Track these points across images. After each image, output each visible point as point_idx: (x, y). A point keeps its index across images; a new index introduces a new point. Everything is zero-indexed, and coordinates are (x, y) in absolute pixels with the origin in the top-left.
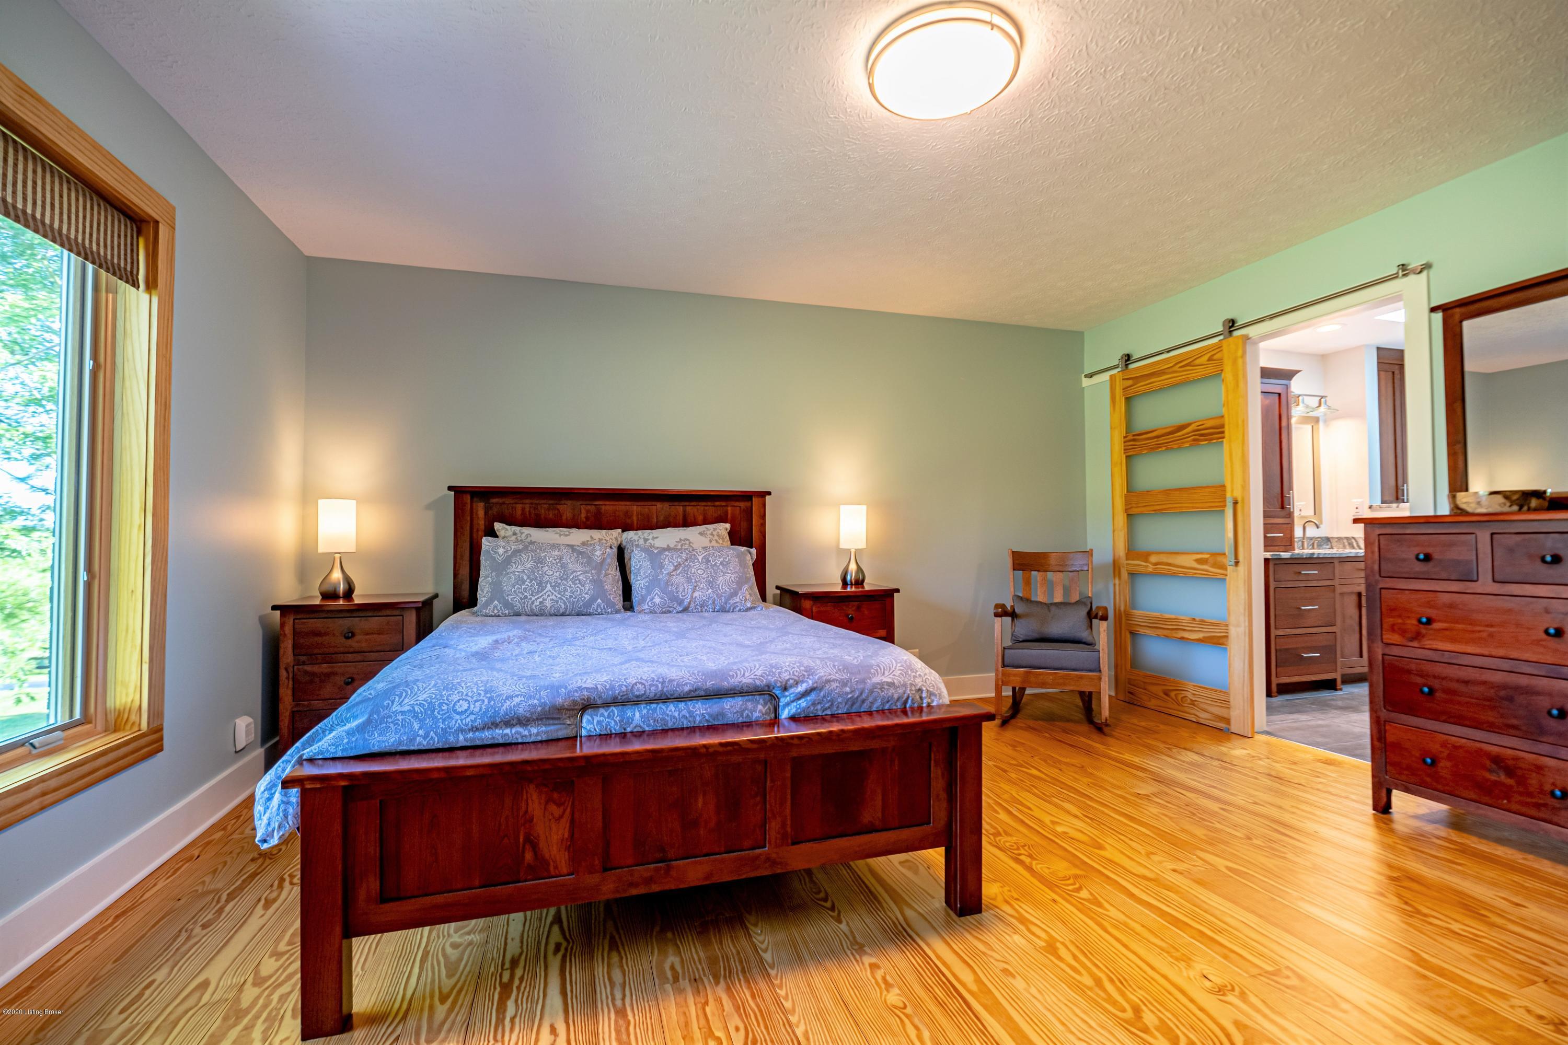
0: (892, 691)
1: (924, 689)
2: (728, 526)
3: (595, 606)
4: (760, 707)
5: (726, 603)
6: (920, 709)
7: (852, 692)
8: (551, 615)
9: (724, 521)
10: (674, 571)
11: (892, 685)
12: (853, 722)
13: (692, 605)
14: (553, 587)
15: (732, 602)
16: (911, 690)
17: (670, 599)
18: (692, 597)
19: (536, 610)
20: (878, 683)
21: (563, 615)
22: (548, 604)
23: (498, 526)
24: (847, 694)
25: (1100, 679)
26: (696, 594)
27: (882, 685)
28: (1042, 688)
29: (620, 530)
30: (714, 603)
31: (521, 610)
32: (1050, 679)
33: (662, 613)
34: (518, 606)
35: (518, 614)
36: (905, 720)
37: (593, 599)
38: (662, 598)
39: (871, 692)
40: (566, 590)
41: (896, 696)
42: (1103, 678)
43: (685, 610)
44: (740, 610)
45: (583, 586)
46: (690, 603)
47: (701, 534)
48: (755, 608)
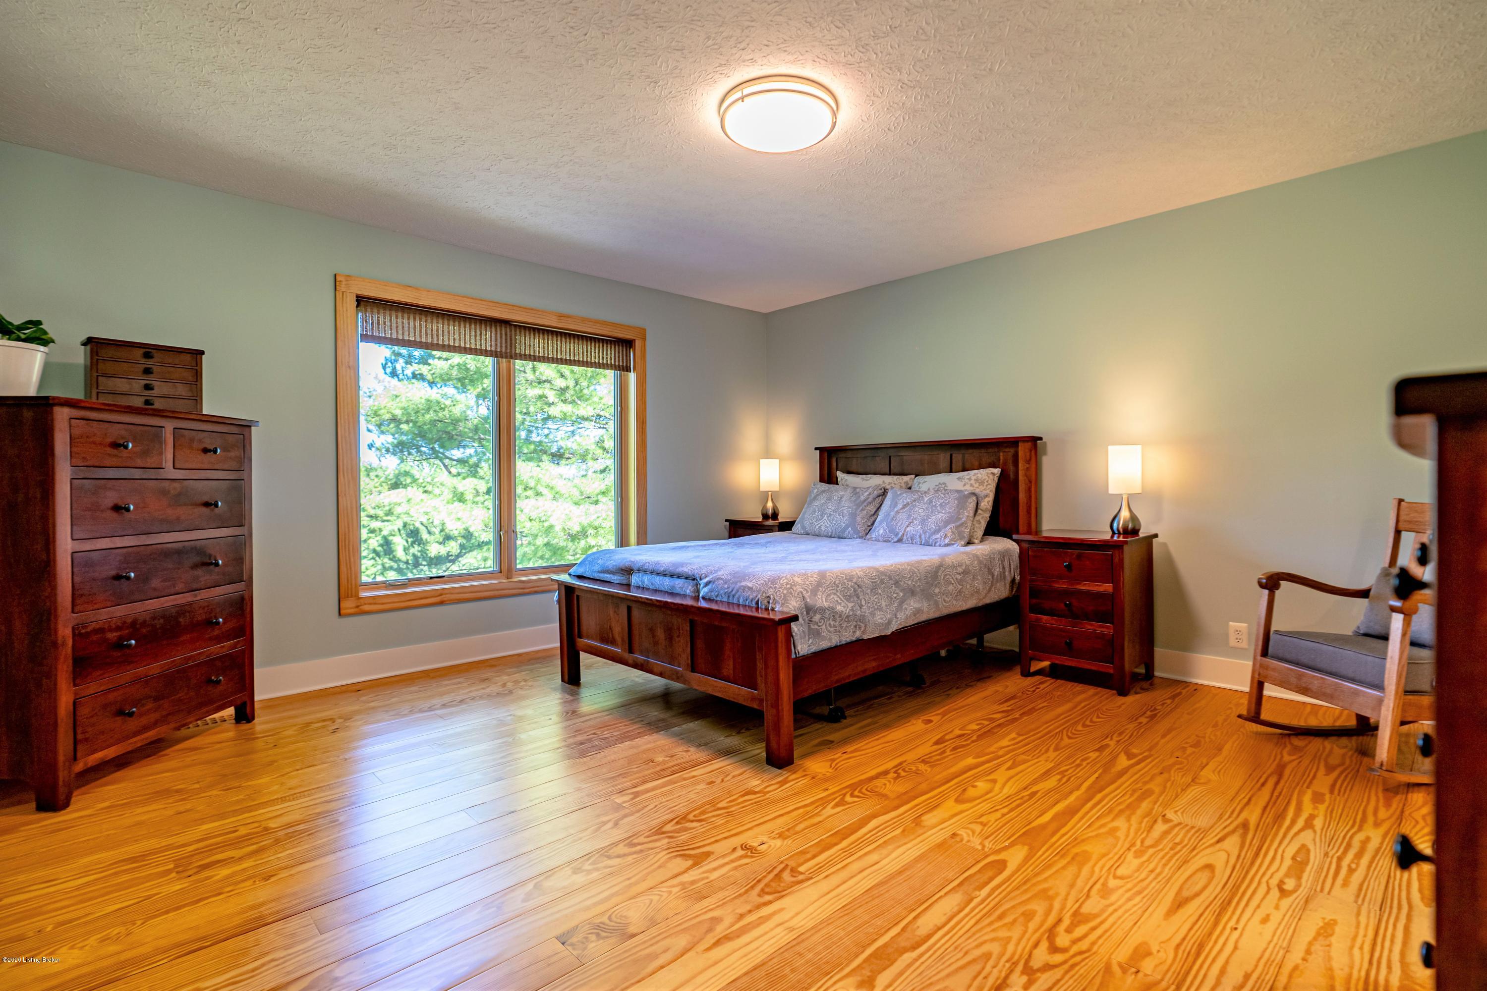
0: (749, 593)
1: (772, 597)
2: (997, 471)
3: (847, 532)
4: (690, 587)
5: (929, 538)
6: (767, 609)
7: (728, 588)
8: (826, 536)
9: (994, 466)
10: (901, 509)
11: (750, 588)
12: (729, 607)
13: (905, 538)
14: (828, 517)
15: (934, 537)
16: (762, 595)
17: (889, 531)
18: (905, 531)
19: (817, 532)
20: (742, 586)
21: (831, 537)
22: (823, 528)
23: (839, 474)
24: (725, 589)
25: (1380, 701)
26: (908, 529)
27: (744, 588)
28: (1303, 693)
29: (913, 476)
30: (920, 537)
31: (809, 531)
32: (1315, 685)
33: (884, 541)
34: (808, 529)
35: (808, 534)
36: (756, 614)
37: (847, 527)
38: (884, 530)
39: (738, 591)
40: (833, 520)
41: (751, 597)
42: (1386, 702)
43: (900, 541)
44: (940, 545)
45: (843, 517)
46: (903, 535)
47: (959, 479)
48: (953, 544)
